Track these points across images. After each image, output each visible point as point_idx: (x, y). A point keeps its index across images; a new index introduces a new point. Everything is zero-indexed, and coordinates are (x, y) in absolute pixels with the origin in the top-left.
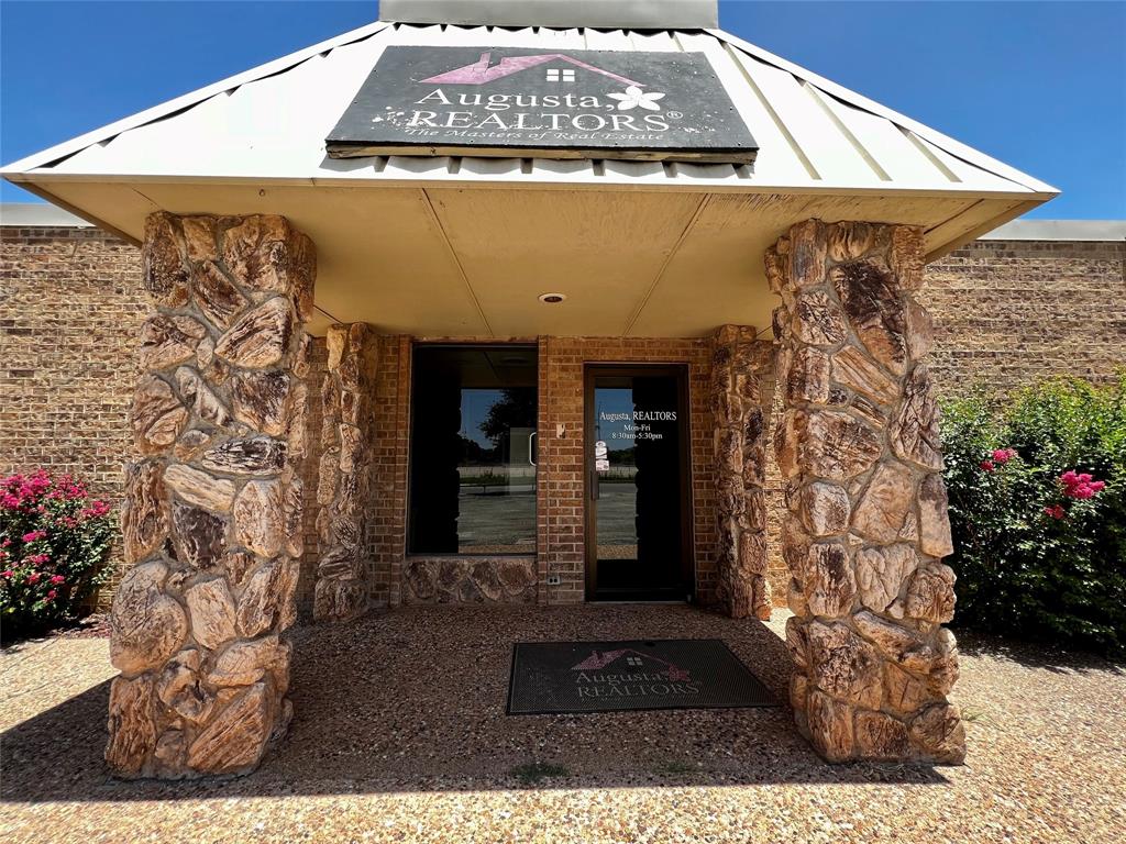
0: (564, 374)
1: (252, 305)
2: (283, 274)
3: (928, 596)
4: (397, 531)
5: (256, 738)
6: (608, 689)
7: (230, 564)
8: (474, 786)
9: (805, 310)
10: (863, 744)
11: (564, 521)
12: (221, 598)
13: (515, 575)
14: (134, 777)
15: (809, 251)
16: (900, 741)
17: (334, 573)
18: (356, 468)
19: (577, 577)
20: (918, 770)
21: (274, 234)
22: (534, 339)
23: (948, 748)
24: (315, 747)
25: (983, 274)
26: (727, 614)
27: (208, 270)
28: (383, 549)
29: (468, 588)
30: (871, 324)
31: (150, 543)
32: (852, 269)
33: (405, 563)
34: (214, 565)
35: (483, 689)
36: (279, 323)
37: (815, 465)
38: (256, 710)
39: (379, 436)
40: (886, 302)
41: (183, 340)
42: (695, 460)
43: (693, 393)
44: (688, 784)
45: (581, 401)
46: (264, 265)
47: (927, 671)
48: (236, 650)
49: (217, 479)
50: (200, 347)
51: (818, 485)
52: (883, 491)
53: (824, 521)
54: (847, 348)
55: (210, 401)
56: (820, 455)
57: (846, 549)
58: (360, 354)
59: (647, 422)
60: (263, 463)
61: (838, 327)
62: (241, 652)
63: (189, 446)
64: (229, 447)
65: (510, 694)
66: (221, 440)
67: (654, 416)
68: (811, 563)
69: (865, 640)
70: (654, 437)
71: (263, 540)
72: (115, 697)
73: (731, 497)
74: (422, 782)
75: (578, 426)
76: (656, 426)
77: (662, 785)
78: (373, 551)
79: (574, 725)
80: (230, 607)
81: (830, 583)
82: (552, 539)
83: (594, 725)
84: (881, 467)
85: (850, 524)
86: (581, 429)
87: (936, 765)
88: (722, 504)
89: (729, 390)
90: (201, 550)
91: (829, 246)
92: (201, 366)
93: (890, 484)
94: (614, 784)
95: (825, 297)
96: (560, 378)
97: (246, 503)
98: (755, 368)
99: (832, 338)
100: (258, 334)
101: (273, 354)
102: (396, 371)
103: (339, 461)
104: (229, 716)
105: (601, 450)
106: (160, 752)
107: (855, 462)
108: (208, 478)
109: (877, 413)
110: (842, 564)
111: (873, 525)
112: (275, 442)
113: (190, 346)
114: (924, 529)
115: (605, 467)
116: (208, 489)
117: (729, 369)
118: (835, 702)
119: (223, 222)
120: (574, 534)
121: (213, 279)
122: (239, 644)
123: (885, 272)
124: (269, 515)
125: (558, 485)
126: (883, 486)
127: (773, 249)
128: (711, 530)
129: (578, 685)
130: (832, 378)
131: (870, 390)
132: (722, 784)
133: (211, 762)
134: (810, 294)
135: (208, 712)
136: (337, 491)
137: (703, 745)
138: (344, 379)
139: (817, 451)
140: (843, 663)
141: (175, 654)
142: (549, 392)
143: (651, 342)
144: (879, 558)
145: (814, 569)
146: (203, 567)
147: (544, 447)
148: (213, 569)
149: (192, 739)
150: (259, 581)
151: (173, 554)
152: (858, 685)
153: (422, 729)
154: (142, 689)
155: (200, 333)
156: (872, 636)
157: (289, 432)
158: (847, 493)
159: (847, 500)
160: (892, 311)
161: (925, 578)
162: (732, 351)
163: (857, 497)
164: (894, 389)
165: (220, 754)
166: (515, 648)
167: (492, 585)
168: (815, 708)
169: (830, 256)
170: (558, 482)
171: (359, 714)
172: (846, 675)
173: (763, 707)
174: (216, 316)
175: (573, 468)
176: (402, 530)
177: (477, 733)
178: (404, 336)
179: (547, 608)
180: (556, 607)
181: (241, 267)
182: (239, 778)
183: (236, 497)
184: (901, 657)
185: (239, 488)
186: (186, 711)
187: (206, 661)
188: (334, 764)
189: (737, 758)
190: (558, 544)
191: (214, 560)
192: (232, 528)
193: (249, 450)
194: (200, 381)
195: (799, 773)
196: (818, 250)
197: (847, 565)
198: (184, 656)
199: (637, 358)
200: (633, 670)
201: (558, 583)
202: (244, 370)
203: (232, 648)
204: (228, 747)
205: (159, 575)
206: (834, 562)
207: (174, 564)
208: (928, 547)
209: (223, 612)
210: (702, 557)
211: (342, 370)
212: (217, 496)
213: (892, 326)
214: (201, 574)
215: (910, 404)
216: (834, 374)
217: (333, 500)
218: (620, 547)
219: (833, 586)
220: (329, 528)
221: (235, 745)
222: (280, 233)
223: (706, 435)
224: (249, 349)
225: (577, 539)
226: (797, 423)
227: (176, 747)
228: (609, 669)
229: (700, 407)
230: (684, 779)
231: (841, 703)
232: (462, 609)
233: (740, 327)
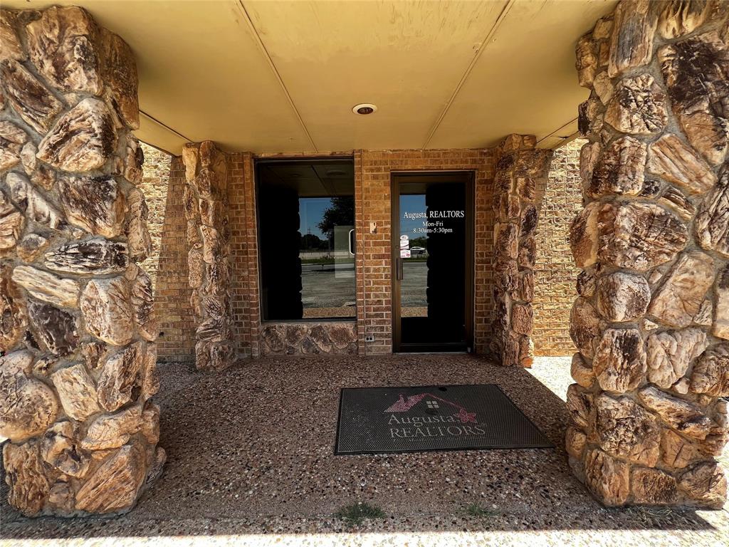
0: (375, 182)
1: (66, 107)
2: (92, 73)
3: (715, 375)
4: (252, 305)
5: (128, 488)
6: (414, 431)
7: (85, 352)
8: (307, 527)
9: (627, 96)
10: (637, 494)
11: (376, 296)
12: (82, 381)
13: (341, 335)
14: (36, 515)
15: (638, 27)
16: (669, 491)
17: (207, 337)
18: (215, 259)
19: (386, 336)
20: (683, 515)
21: (75, 28)
22: (351, 153)
23: (711, 498)
24: (183, 485)
26: (499, 363)
27: (14, 70)
28: (244, 318)
29: (308, 344)
30: (696, 109)
31: (12, 335)
32: (683, 47)
33: (261, 327)
34: (72, 353)
35: (317, 430)
36: (95, 125)
37: (619, 256)
38: (125, 467)
39: (234, 234)
40: (716, 84)
41: (6, 146)
42: (478, 248)
43: (479, 195)
44: (487, 529)
45: (388, 204)
46: (69, 62)
47: (703, 438)
48: (101, 422)
49: (61, 279)
50: (24, 152)
51: (621, 276)
52: (685, 280)
53: (625, 309)
54: (667, 136)
55: (42, 206)
56: (626, 246)
57: (641, 333)
58: (210, 168)
59: (440, 219)
60: (101, 263)
61: (660, 114)
62: (105, 424)
63: (28, 249)
64: (66, 249)
65: (338, 434)
66: (59, 243)
67: (447, 214)
68: (605, 346)
69: (648, 411)
70: (446, 231)
71: (109, 332)
72: (8, 459)
73: (507, 277)
74: (264, 524)
75: (386, 223)
76: (448, 223)
77: (465, 530)
78: (237, 319)
79: (388, 465)
80: (90, 388)
81: (622, 364)
82: (368, 309)
83: (404, 465)
84: (685, 257)
85: (647, 311)
86: (389, 226)
87: (698, 509)
88: (499, 282)
89: (510, 191)
90: (57, 341)
91: (660, 21)
92: (28, 172)
93: (693, 273)
94: (424, 528)
95: (652, 80)
96: (372, 185)
97: (90, 300)
98: (533, 172)
99: (652, 126)
100: (75, 138)
101: (93, 158)
102: (242, 183)
103: (202, 255)
104: (104, 472)
105: (404, 242)
106: (53, 498)
107: (661, 252)
108: (52, 278)
109: (688, 205)
110: (636, 347)
111: (670, 312)
112: (111, 243)
113: (14, 152)
114: (720, 315)
115: (407, 255)
116: (54, 287)
117: (511, 173)
118: (616, 461)
119: (22, 16)
120: (384, 305)
121: (20, 79)
122: (103, 417)
123: (720, 48)
124: (112, 310)
125: (372, 270)
126: (686, 276)
127: (589, 35)
128: (488, 301)
129: (391, 426)
130: (647, 169)
131: (685, 180)
132: (516, 529)
133: (94, 506)
134: (634, 78)
135: (86, 470)
136: (203, 278)
137: (495, 486)
138: (200, 189)
139: (624, 243)
140: (627, 430)
141: (52, 425)
142: (364, 197)
143: (445, 153)
144: (671, 342)
145: (608, 351)
146: (63, 355)
147: (360, 240)
148: (72, 357)
149: (78, 487)
150: (112, 366)
151: (34, 345)
152: (639, 448)
153: (268, 468)
154: (29, 452)
155: (21, 138)
156: (655, 408)
157: (127, 234)
158: (648, 282)
159: (648, 289)
160: (722, 94)
161: (713, 359)
162: (515, 157)
163: (657, 286)
164: (710, 179)
165: (100, 500)
166: (342, 392)
167: (325, 342)
168: (595, 463)
169: (660, 34)
170: (372, 267)
171: (221, 453)
172: (628, 441)
173: (539, 448)
174: (33, 119)
175: (382, 256)
176: (256, 305)
177: (311, 472)
178: (246, 153)
179: (365, 359)
180: (372, 357)
181: (48, 66)
182: (120, 516)
183: (80, 294)
184: (681, 426)
185: (82, 286)
186: (67, 469)
187: (78, 431)
188: (195, 503)
189: (526, 501)
190: (372, 313)
191: (70, 349)
192: (82, 322)
193: (85, 251)
194: (29, 187)
195: (581, 517)
196: (648, 26)
197: (640, 348)
198: (59, 427)
199: (434, 167)
200: (432, 412)
201: (373, 340)
202: (69, 174)
203: (98, 420)
204: (106, 496)
205: (24, 363)
206: (629, 346)
207: (37, 353)
208: (722, 331)
209: (85, 392)
210: (480, 321)
211: (197, 182)
212: (64, 293)
213: (720, 110)
214: (63, 361)
215: (724, 194)
216: (650, 164)
217: (201, 284)
218: (414, 308)
219: (625, 366)
220: (200, 305)
221: (112, 494)
222: (82, 27)
223: (488, 229)
224: (69, 153)
225: (387, 309)
226: (601, 216)
227: (65, 495)
228: (414, 412)
229: (483, 206)
230: (484, 522)
231: (621, 462)
232: (304, 359)
233: (523, 136)
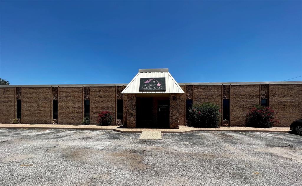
0: (156, 101)
25: (204, 89)
38: (135, 124)
45: (157, 104)
55: (131, 106)
59: (164, 106)
62: (134, 121)
63: (130, 109)
71: (135, 115)
75: (157, 107)
113: (130, 103)
142: (154, 103)
146: (132, 116)
174: (132, 101)
175: (156, 111)
186: (131, 124)
193: (134, 109)
202: (133, 104)
212: (132, 112)
